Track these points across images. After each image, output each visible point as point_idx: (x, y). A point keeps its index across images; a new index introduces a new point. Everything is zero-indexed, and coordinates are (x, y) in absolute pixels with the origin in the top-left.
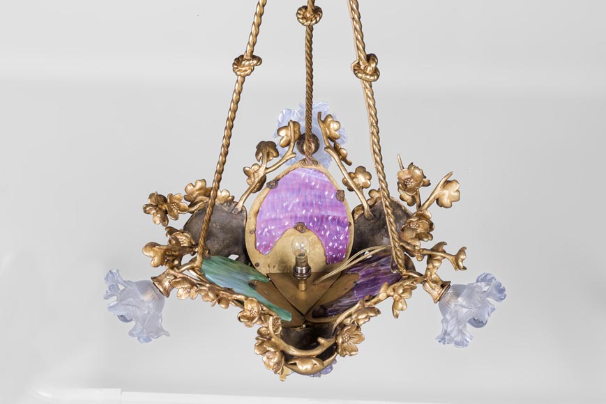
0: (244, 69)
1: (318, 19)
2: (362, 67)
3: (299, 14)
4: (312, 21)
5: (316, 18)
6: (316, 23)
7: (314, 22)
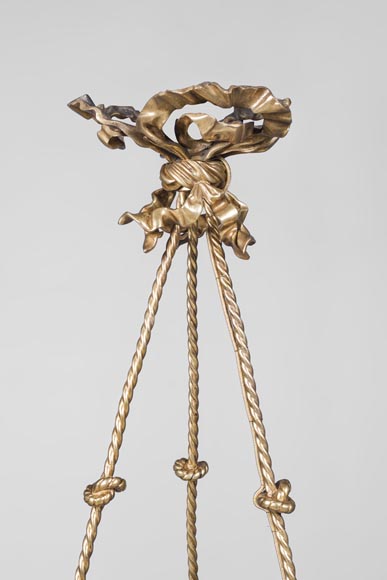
0: (99, 493)
1: (203, 472)
2: (270, 494)
3: (178, 465)
4: (194, 473)
5: (200, 471)
6: (201, 476)
7: (198, 474)
